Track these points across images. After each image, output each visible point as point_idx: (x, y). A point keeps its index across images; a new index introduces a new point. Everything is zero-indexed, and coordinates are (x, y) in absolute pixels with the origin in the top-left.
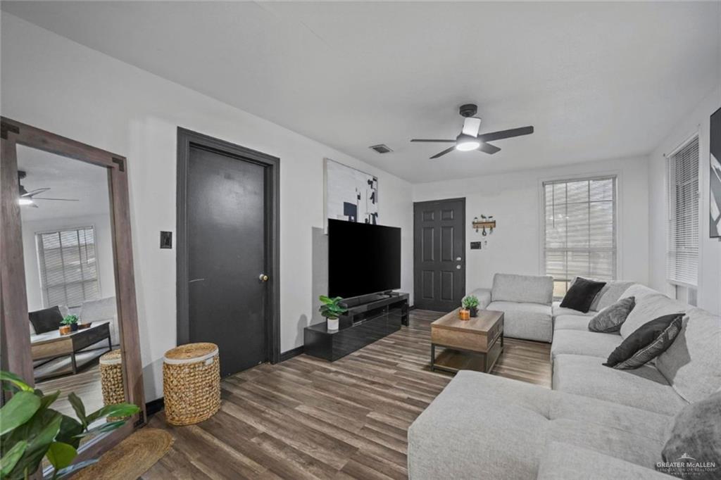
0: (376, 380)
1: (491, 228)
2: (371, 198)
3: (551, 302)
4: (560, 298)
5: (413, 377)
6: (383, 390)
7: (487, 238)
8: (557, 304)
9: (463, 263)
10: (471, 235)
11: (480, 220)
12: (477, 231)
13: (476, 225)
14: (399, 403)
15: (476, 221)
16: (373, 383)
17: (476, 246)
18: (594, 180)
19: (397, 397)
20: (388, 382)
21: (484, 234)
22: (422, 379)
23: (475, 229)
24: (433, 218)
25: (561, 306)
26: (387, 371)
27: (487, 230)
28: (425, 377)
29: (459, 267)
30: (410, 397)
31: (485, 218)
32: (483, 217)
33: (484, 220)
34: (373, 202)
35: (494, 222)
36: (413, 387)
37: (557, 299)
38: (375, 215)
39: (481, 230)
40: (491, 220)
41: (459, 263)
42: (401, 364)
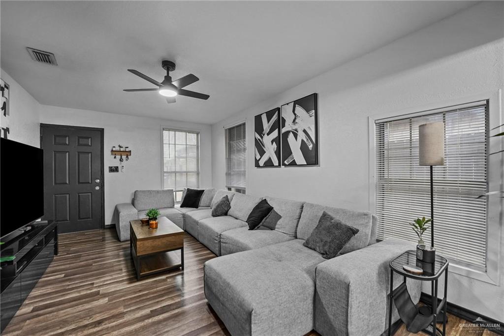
0: (98, 318)
1: (127, 157)
2: (2, 109)
3: (174, 206)
4: (179, 202)
5: (131, 294)
6: (121, 321)
7: (125, 163)
8: (178, 206)
9: (102, 185)
10: (109, 161)
11: (117, 148)
12: (115, 157)
13: (114, 153)
14: (150, 320)
15: (114, 149)
16: (99, 323)
17: (114, 170)
18: (189, 133)
19: (141, 317)
20: (115, 312)
21: (121, 160)
22: (140, 291)
23: (114, 156)
24: (67, 143)
25: (181, 207)
26: (96, 303)
27: (124, 157)
28: (140, 288)
29: (97, 188)
30: (151, 309)
31: (122, 147)
32: (120, 147)
33: (122, 149)
34: (5, 115)
35: (130, 151)
36: (142, 301)
37: (178, 202)
38: (7, 130)
39: (118, 157)
40: (127, 150)
41: (97, 184)
42: (102, 290)
